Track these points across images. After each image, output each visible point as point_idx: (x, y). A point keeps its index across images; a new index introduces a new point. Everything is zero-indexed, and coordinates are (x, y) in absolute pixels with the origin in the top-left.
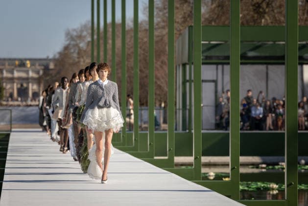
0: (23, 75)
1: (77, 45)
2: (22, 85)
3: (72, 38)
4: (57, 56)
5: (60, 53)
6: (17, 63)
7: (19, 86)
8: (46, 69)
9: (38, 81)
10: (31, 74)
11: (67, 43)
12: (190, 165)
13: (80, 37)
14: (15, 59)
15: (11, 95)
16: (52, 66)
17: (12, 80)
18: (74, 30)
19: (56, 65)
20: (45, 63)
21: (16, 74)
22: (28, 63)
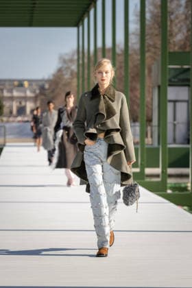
0: (22, 94)
1: (68, 68)
2: (20, 104)
3: (64, 61)
4: (51, 78)
5: (54, 75)
6: (16, 83)
7: (18, 104)
8: (42, 88)
9: (35, 99)
10: (29, 94)
11: (60, 66)
12: (157, 176)
13: (71, 61)
14: (14, 80)
15: (11, 112)
16: (47, 86)
17: (12, 98)
18: (66, 54)
19: (50, 86)
20: (40, 83)
21: (16, 94)
22: (26, 84)
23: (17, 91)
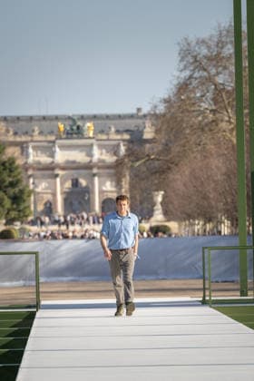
0: (79, 157)
1: (210, 79)
2: (75, 183)
4: (161, 109)
7: (68, 184)
8: (136, 139)
9: (116, 170)
10: (97, 154)
13: (216, 59)
15: (49, 209)
16: (149, 133)
17: (49, 170)
18: (202, 42)
19: (158, 131)
20: (131, 124)
21: (61, 156)
22: (89, 128)
23: (62, 147)
